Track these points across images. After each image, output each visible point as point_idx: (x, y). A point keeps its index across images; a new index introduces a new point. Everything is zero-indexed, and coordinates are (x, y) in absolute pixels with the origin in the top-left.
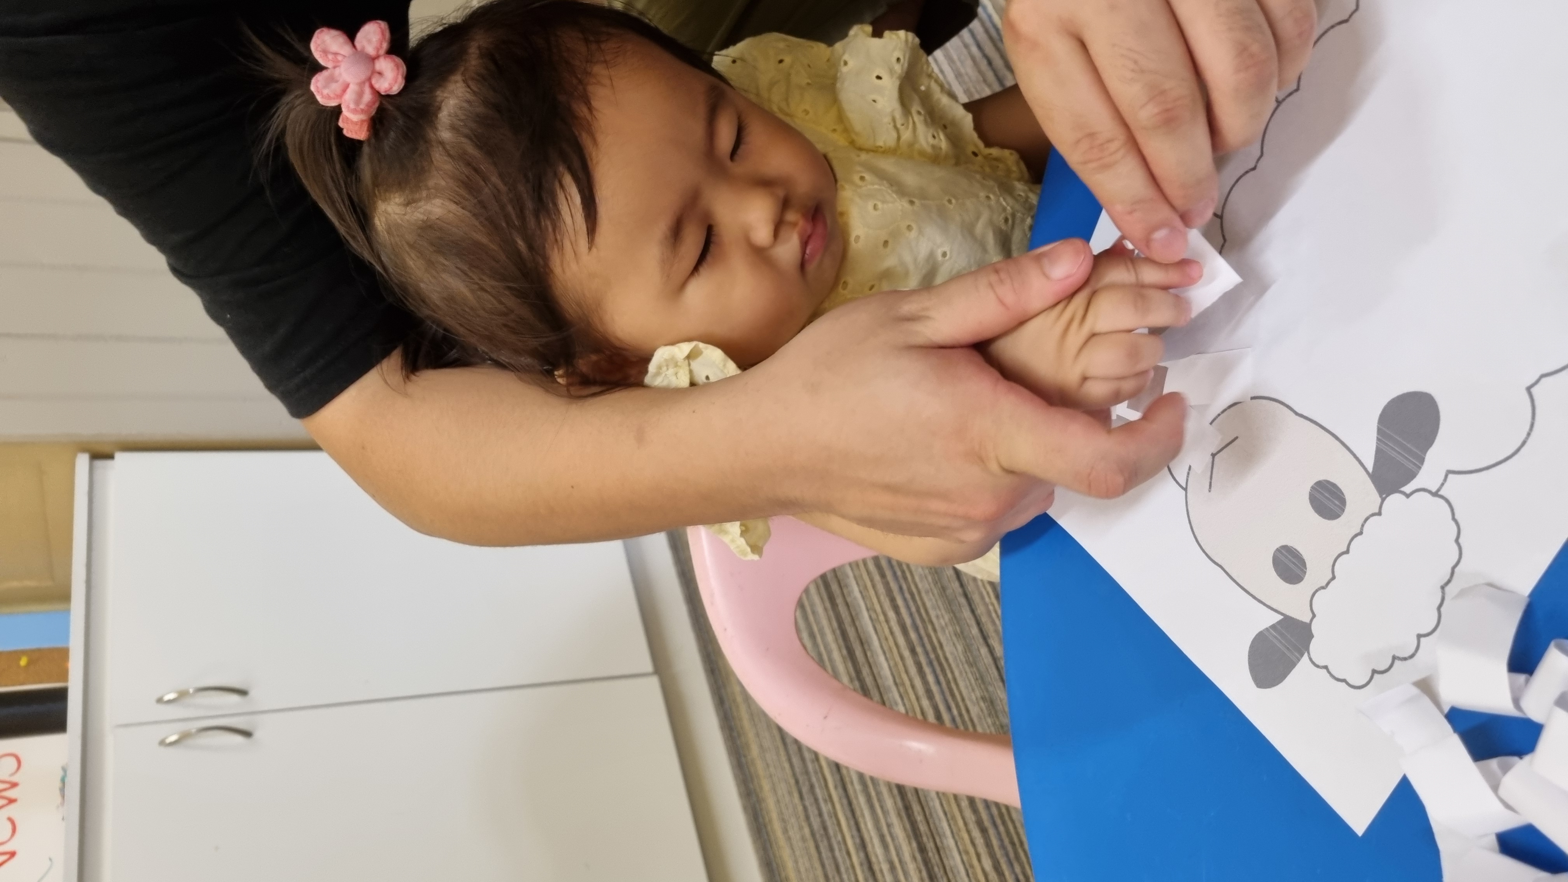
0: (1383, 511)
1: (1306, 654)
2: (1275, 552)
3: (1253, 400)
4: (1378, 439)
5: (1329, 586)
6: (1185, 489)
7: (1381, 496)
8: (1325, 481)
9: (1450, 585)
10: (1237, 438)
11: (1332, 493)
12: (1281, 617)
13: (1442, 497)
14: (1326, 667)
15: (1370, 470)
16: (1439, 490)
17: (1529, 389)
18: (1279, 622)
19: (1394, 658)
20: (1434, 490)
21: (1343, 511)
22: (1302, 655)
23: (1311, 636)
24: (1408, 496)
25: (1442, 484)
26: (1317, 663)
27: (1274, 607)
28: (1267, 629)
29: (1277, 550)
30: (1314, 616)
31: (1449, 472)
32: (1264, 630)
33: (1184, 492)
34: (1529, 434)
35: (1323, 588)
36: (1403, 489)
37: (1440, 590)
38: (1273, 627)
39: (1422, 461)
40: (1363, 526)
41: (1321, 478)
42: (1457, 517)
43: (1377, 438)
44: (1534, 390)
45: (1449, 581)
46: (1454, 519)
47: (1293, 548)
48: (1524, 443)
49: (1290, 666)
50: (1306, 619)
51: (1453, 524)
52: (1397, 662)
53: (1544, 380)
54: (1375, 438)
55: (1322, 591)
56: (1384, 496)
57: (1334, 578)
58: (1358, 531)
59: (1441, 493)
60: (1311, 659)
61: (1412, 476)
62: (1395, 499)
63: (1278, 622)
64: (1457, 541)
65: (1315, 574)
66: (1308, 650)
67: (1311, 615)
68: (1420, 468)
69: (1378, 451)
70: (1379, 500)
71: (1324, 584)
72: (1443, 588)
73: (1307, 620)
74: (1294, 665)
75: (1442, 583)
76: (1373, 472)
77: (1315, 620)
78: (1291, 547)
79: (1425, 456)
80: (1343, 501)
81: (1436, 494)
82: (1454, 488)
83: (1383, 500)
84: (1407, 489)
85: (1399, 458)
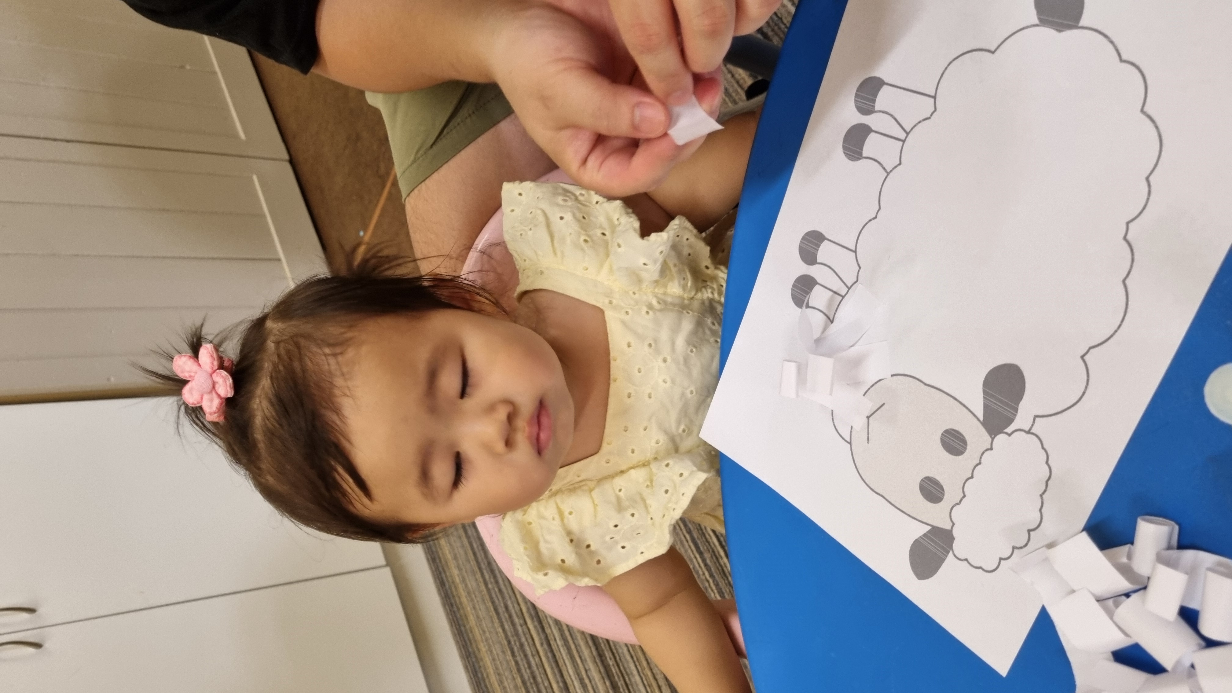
0: (994, 447)
1: (951, 552)
2: (921, 482)
3: (893, 377)
5: (962, 502)
6: (850, 443)
9: (1046, 493)
11: (957, 438)
12: (929, 528)
13: (1033, 434)
14: (966, 560)
16: (1030, 429)
17: (1082, 357)
19: (1013, 548)
20: (1027, 429)
21: (966, 449)
22: (948, 552)
23: (953, 539)
24: (1010, 435)
25: (1032, 425)
26: (960, 557)
27: (925, 521)
29: (922, 480)
31: (1036, 417)
32: (918, 538)
34: (1086, 387)
36: (1006, 430)
37: (1040, 498)
38: (925, 535)
39: (1016, 410)
40: (981, 458)
41: (948, 427)
42: (1045, 446)
43: (984, 397)
44: (1086, 358)
46: (1043, 448)
48: (1084, 393)
51: (1043, 451)
52: (1016, 551)
53: (1091, 351)
55: (957, 506)
56: (993, 436)
57: (964, 496)
58: (978, 462)
59: (1032, 431)
60: (955, 555)
61: (1010, 421)
62: (1001, 438)
63: (927, 532)
64: (1047, 463)
65: (951, 494)
66: (951, 548)
67: (951, 524)
68: (1016, 415)
69: (986, 407)
70: (990, 440)
71: (958, 502)
73: (949, 528)
74: (943, 560)
75: (1041, 493)
76: (983, 421)
77: (954, 527)
78: (932, 477)
79: (1018, 407)
80: (964, 442)
81: (1029, 432)
82: (1040, 427)
83: (993, 439)
84: (1009, 430)
85: (1001, 410)
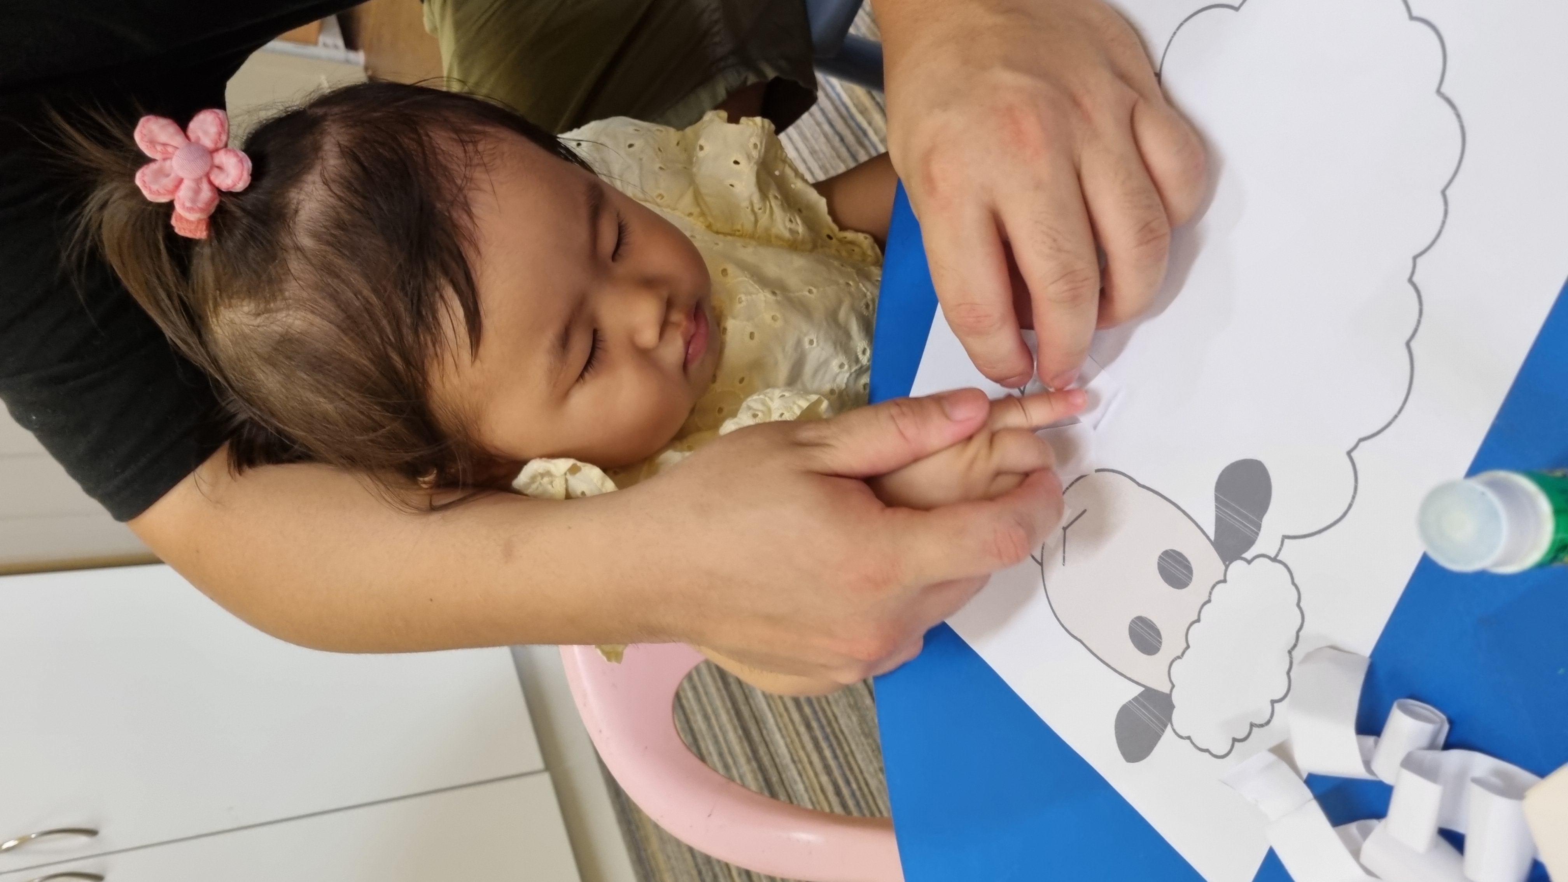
0: (1228, 578)
1: (1169, 726)
2: (1131, 623)
3: (1098, 473)
4: (1217, 507)
5: (1185, 656)
6: (1041, 564)
7: (1224, 563)
8: (1171, 550)
9: (1297, 649)
10: (1085, 511)
11: (1179, 563)
12: (1142, 689)
13: (1280, 562)
14: (1189, 738)
15: (1212, 538)
16: (1277, 555)
17: (1349, 453)
18: (1141, 695)
19: (1252, 725)
20: (1273, 555)
21: (1191, 579)
22: (1166, 726)
23: (1171, 707)
24: (1249, 562)
25: (1280, 550)
26: (1181, 734)
27: (1135, 679)
28: (1130, 701)
29: (1132, 621)
30: (1173, 686)
31: (1285, 537)
32: (1127, 703)
33: (1040, 567)
34: (1354, 497)
35: (1179, 658)
36: (1244, 555)
37: (1287, 654)
38: (1136, 699)
39: (1259, 527)
40: (1210, 593)
41: (1168, 548)
42: (1296, 581)
43: (1216, 505)
44: (1353, 454)
45: (1295, 646)
46: (1294, 583)
47: (1147, 619)
48: (1350, 506)
49: (1156, 737)
50: (1166, 689)
51: (1293, 588)
52: (1255, 730)
53: (1362, 444)
54: (1214, 506)
55: (1179, 661)
56: (1227, 563)
57: (1188, 647)
58: (1206, 599)
59: (1278, 558)
60: (1174, 730)
61: (1250, 542)
62: (1237, 566)
63: (1139, 695)
64: (1298, 605)
65: (1170, 644)
66: (1170, 719)
67: (1170, 686)
68: (1258, 534)
69: (1219, 521)
70: (1223, 567)
71: (1179, 654)
72: (1290, 652)
74: (1158, 737)
75: (1289, 648)
76: (1215, 540)
77: (1174, 690)
78: (1146, 618)
79: (1261, 522)
80: (1189, 569)
81: (1274, 559)
82: (1291, 552)
83: (1227, 567)
84: (1248, 555)
85: (1238, 526)
